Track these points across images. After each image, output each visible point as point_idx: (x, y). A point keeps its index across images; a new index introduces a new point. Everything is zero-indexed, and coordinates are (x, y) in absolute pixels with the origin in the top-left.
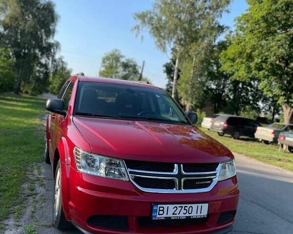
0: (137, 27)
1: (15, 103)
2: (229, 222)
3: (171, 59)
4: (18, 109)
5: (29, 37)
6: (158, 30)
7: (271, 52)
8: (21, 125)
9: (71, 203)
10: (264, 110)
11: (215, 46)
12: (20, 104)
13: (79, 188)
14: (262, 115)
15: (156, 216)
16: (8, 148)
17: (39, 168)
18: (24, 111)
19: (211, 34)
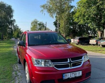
0: (42, 10)
1: (2, 43)
2: (89, 76)
3: (56, 20)
4: (4, 45)
5: (4, 19)
6: (50, 10)
7: (91, 13)
8: (6, 51)
9: (33, 78)
10: (91, 33)
11: (70, 13)
12: (4, 43)
13: (36, 72)
14: (90, 35)
15: (64, 78)
16: (4, 60)
17: (17, 66)
18: (6, 46)
19: (69, 9)
